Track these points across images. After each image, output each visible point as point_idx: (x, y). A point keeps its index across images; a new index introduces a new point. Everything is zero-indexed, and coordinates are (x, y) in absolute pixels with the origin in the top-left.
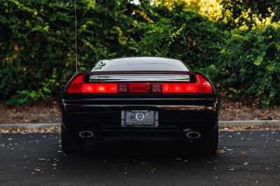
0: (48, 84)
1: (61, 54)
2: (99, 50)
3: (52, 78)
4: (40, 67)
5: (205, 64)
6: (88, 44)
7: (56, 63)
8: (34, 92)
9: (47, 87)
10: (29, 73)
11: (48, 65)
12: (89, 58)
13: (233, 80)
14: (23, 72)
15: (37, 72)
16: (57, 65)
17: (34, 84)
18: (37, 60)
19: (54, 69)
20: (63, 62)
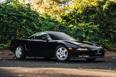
2: (29, 30)
4: (6, 35)
6: (25, 28)
9: (10, 43)
10: (2, 38)
11: (9, 35)
12: (25, 33)
19: (13, 36)
20: (16, 34)
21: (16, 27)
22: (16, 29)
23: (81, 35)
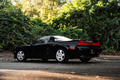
3: (3, 43)
6: (15, 32)
7: (4, 38)
9: (1, 46)
12: (15, 36)
20: (6, 38)
21: (7, 31)
22: (7, 33)
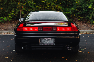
0: (11, 14)
1: (15, 3)
2: (30, 1)
3: (12, 12)
4: (8, 8)
5: (70, 7)
7: (14, 6)
8: (5, 17)
9: (10, 16)
10: (3, 10)
11: (11, 7)
12: (26, 5)
13: (80, 13)
14: (1, 10)
15: (6, 10)
16: (14, 7)
17: (6, 14)
18: (6, 5)
19: (13, 9)
23: (88, 6)
